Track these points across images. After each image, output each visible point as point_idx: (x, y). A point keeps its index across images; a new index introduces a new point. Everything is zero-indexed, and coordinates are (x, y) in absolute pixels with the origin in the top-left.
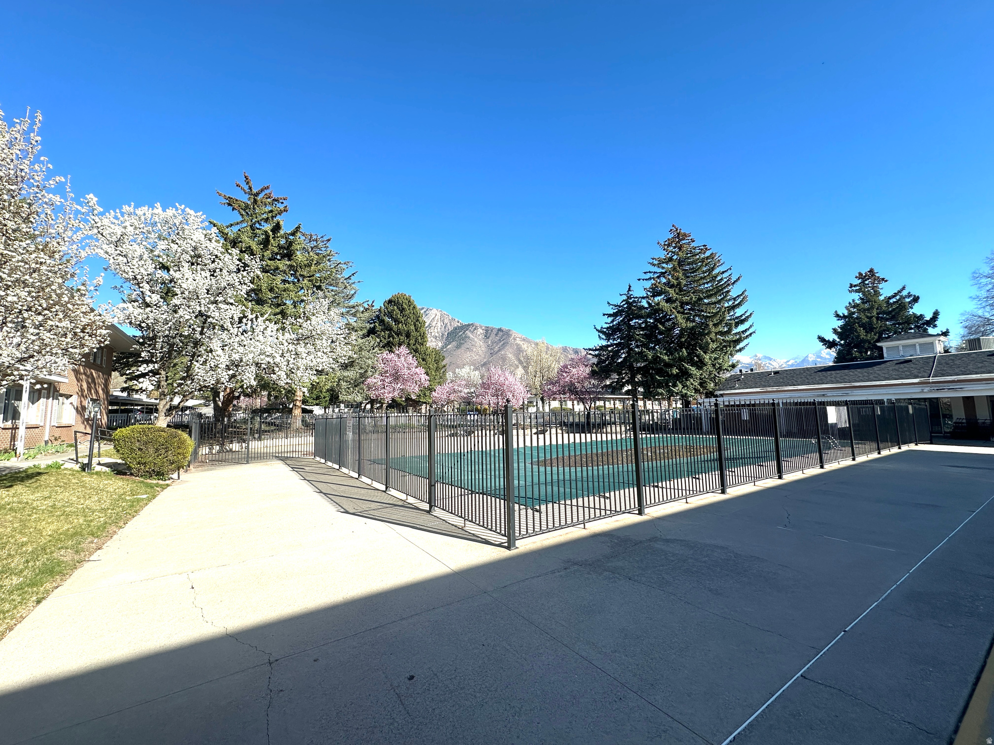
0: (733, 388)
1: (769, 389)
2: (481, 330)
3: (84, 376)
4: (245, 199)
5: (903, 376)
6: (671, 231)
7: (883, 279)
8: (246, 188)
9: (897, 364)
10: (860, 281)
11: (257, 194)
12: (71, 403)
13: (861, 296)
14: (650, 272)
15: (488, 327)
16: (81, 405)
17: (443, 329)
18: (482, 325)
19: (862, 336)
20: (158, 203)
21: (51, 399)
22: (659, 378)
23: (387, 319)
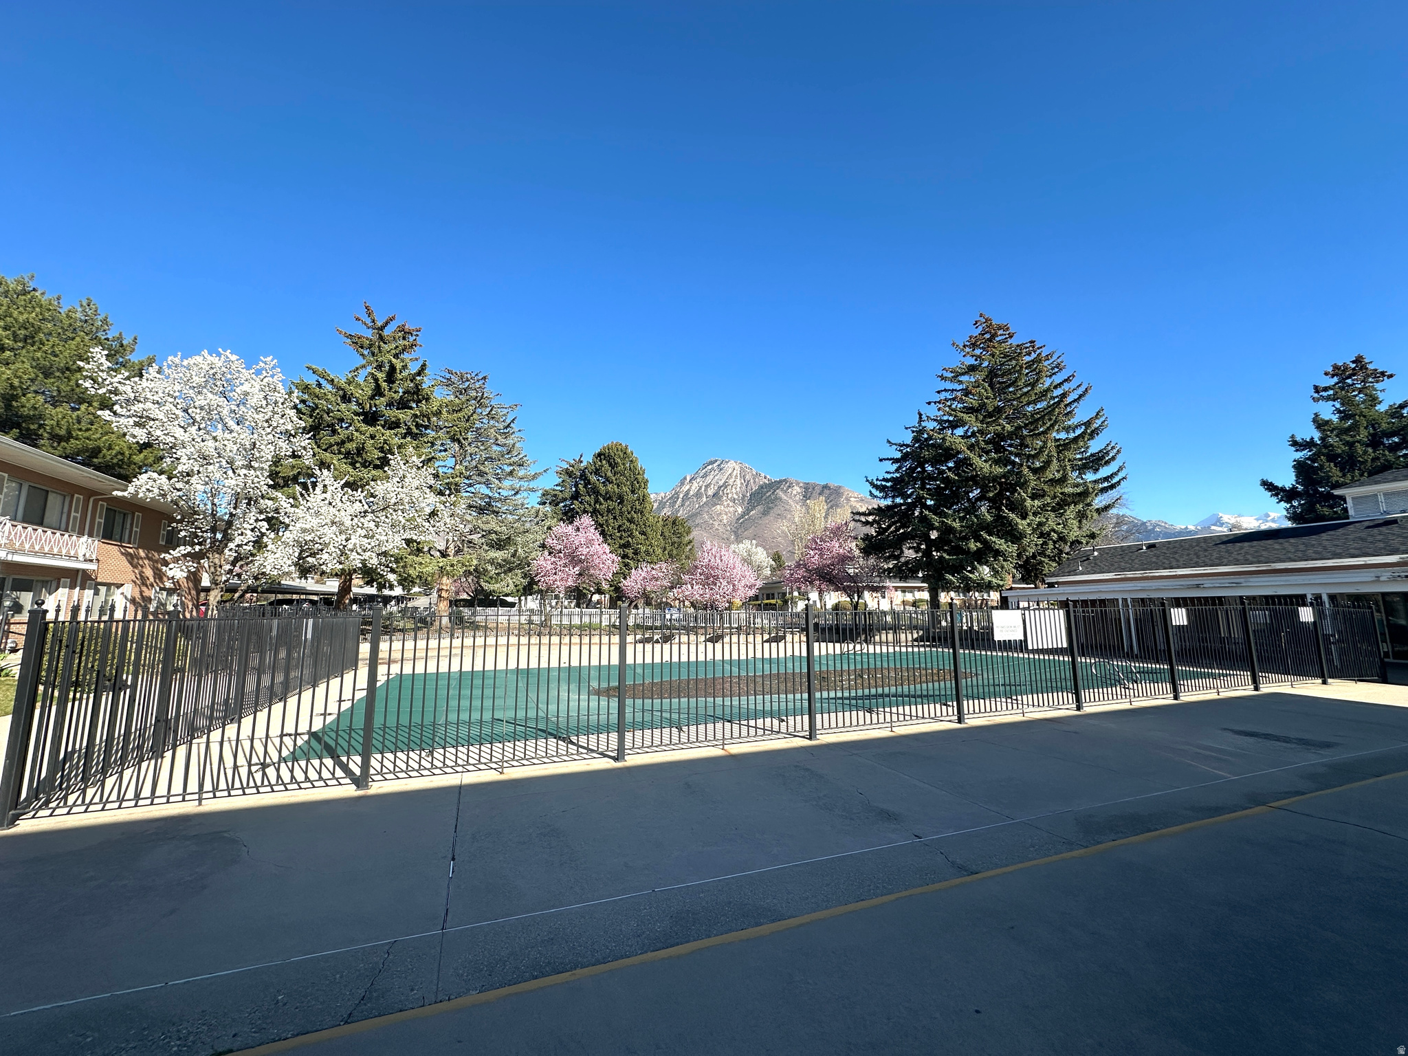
0: (1074, 572)
1: (1129, 574)
2: (798, 488)
3: (146, 562)
4: (370, 334)
5: (1370, 551)
6: (976, 323)
7: (1383, 374)
8: (368, 321)
9: (1368, 527)
10: (1336, 379)
11: (382, 328)
12: (122, 594)
13: (1338, 406)
14: (945, 390)
15: (808, 484)
16: (141, 595)
17: (744, 488)
18: (800, 480)
19: (1335, 478)
20: (206, 351)
21: (78, 588)
22: (947, 557)
23: (593, 478)
